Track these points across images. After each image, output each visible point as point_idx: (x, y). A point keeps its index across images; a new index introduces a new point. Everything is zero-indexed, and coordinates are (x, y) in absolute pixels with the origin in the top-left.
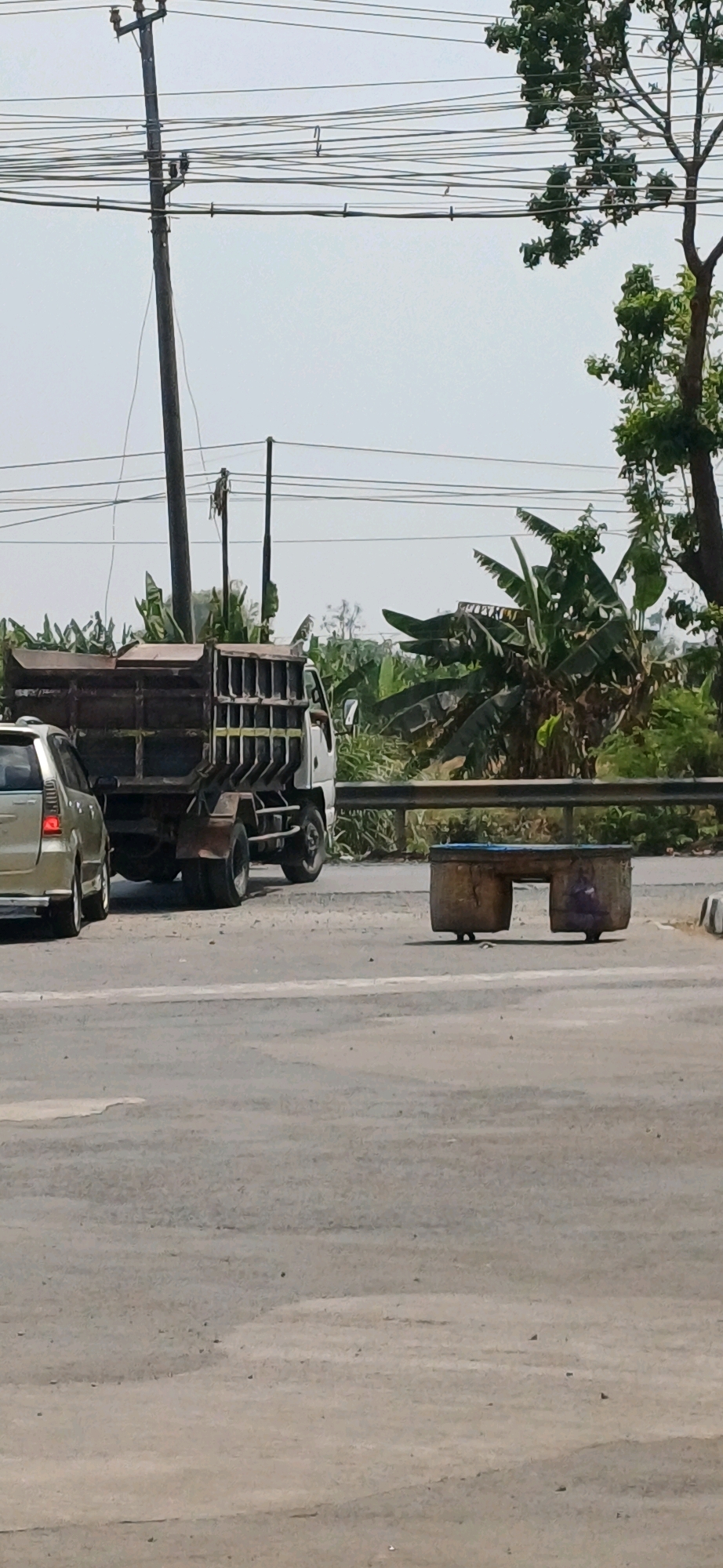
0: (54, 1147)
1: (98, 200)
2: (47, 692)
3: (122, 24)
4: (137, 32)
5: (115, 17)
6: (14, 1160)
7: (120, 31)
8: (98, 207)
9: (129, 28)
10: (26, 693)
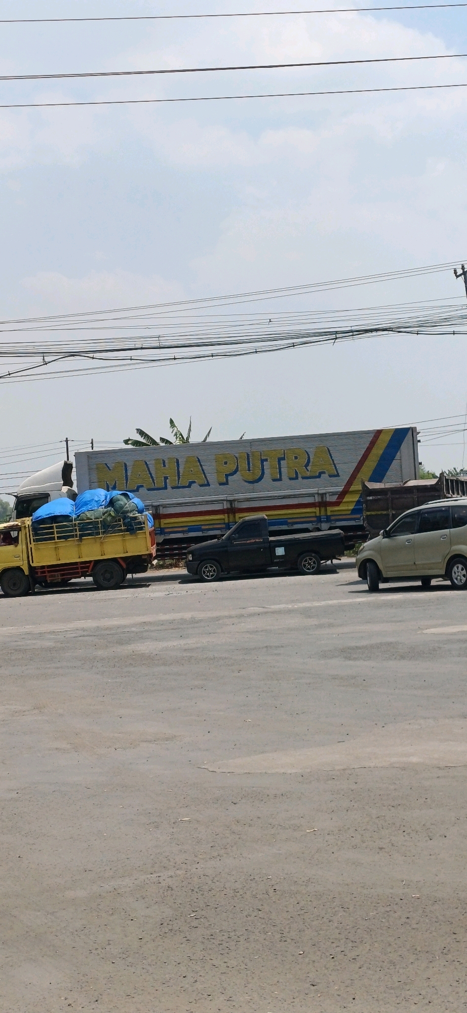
0: (459, 641)
1: (454, 331)
2: (379, 497)
3: (458, 274)
4: (463, 276)
5: (455, 272)
6: (445, 646)
7: (457, 277)
8: (454, 334)
9: (460, 275)
10: (371, 498)
